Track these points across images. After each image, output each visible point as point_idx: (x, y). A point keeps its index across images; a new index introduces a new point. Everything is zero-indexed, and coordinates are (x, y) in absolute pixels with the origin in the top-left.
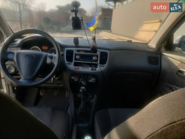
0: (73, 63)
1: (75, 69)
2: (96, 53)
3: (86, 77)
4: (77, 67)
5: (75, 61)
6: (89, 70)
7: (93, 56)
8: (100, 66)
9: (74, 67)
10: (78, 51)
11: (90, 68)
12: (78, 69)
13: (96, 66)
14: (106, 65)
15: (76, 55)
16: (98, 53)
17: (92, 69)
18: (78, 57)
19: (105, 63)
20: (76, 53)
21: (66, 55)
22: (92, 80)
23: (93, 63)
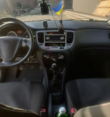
0: (44, 44)
1: (46, 48)
2: (63, 33)
3: (56, 55)
4: (48, 47)
5: (46, 42)
6: (58, 49)
7: (61, 36)
8: (67, 45)
9: (45, 47)
10: (48, 33)
11: (59, 47)
12: (49, 48)
13: (64, 44)
14: (72, 44)
15: (46, 36)
16: (65, 34)
17: (61, 48)
18: (48, 38)
19: (71, 42)
20: (46, 35)
21: (38, 37)
22: (61, 57)
23: (61, 42)
